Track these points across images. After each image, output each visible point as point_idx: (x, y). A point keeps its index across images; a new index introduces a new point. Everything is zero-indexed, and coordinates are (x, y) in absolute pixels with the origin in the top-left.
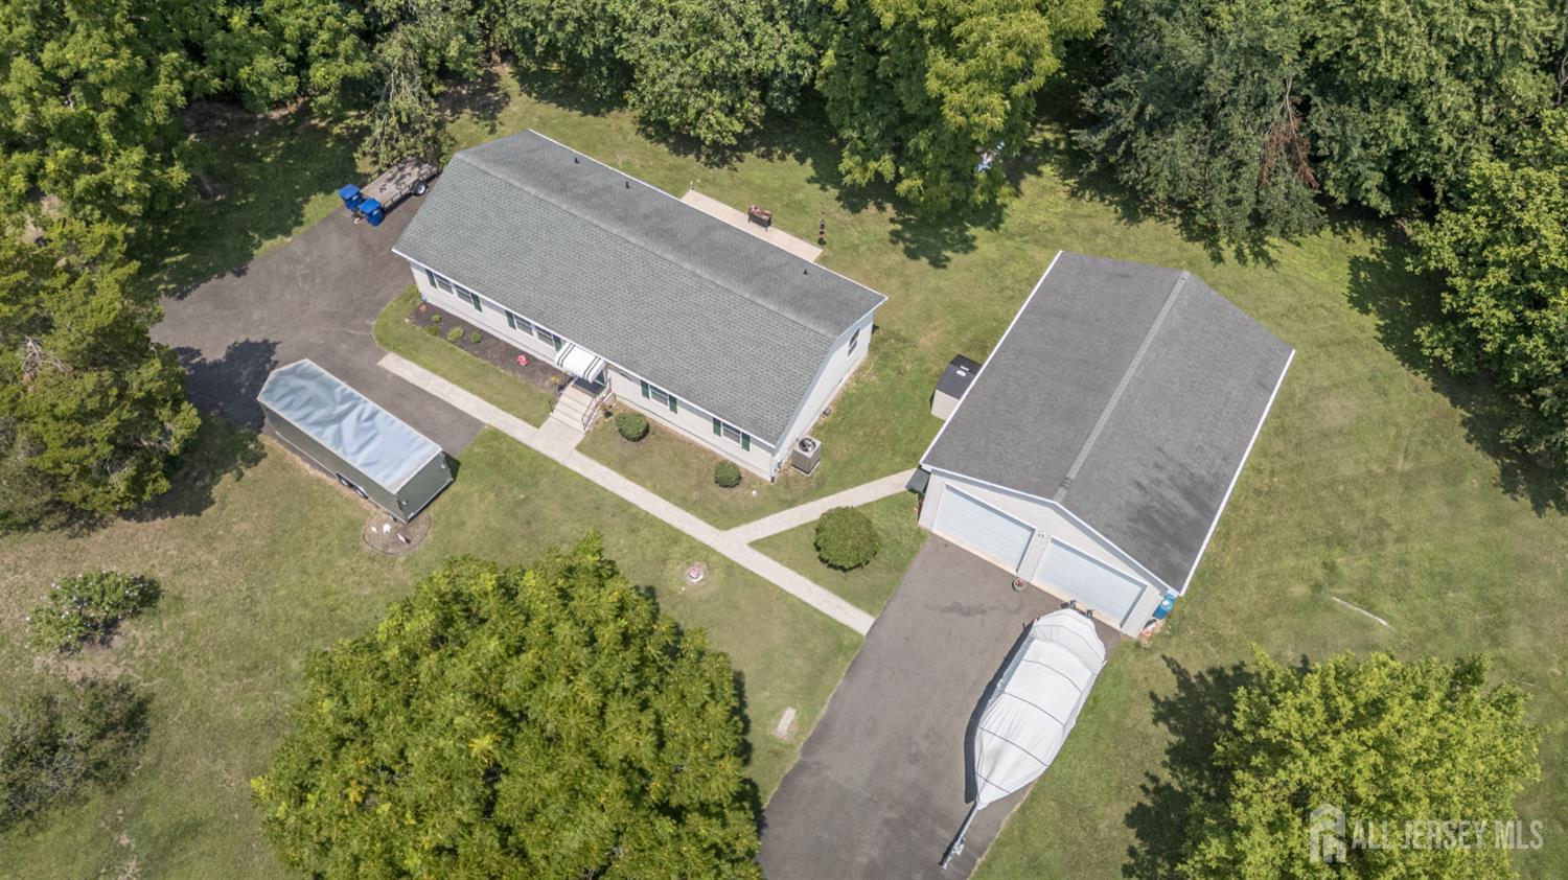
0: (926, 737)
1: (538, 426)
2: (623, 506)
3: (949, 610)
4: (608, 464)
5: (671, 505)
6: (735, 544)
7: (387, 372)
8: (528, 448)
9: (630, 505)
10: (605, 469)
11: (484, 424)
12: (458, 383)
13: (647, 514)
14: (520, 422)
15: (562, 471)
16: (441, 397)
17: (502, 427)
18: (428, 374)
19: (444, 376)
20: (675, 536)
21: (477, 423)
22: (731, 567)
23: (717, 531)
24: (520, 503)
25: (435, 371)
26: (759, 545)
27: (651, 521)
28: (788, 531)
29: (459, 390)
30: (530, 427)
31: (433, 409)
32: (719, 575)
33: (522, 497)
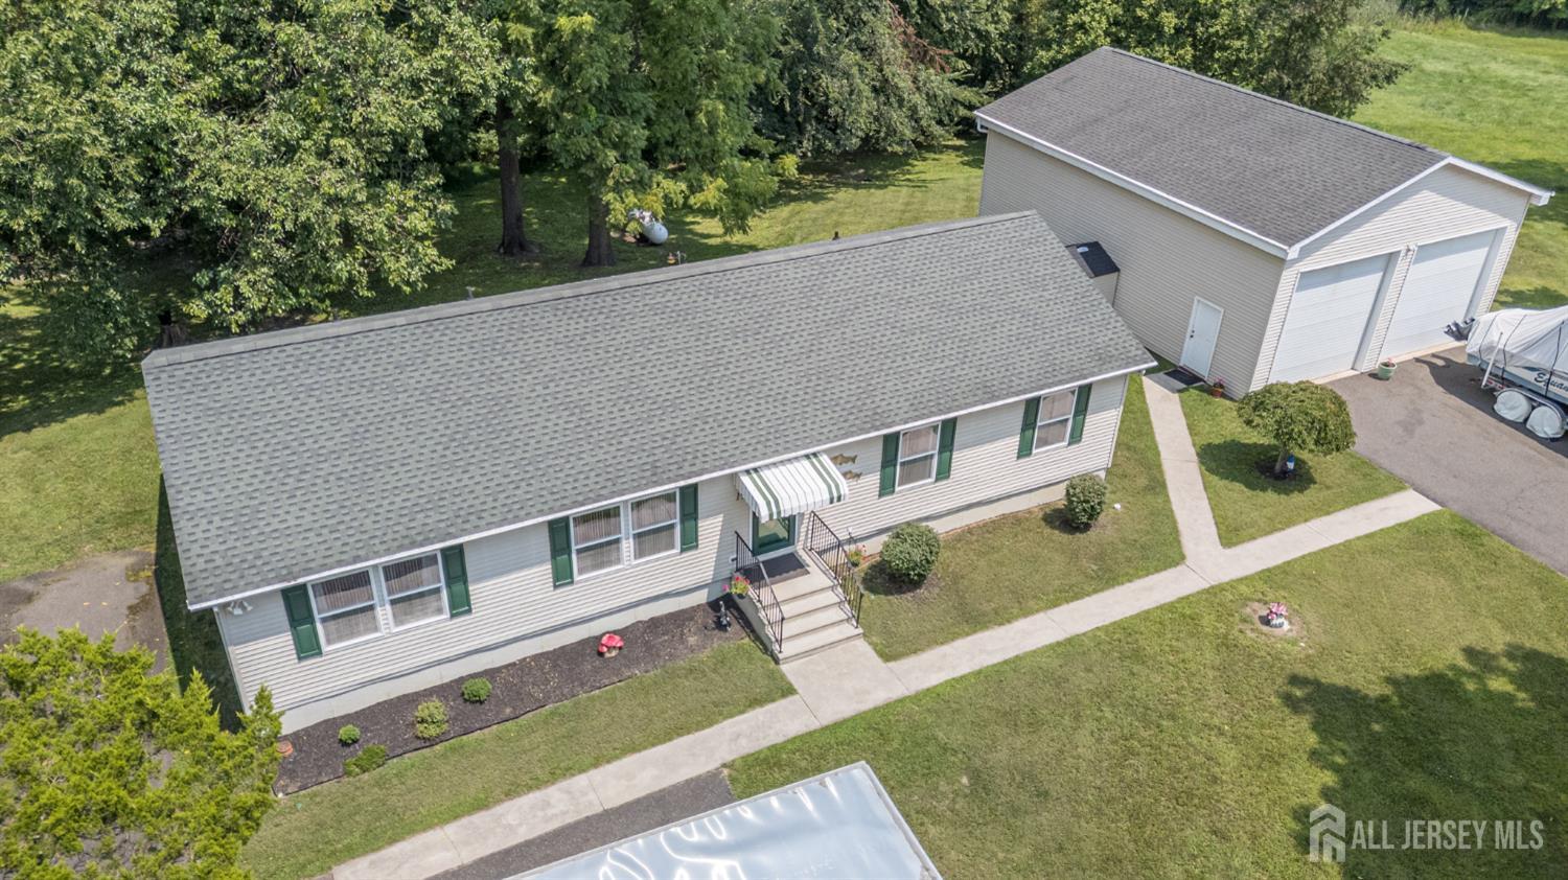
2: (1069, 649)
5: (1095, 597)
6: (1219, 559)
9: (1071, 641)
10: (962, 643)
13: (1101, 629)
14: (759, 715)
15: (940, 700)
16: (570, 819)
17: (746, 747)
18: (479, 818)
23: (1182, 568)
25: (480, 805)
26: (1230, 538)
27: (1122, 630)
30: (782, 702)
33: (965, 780)
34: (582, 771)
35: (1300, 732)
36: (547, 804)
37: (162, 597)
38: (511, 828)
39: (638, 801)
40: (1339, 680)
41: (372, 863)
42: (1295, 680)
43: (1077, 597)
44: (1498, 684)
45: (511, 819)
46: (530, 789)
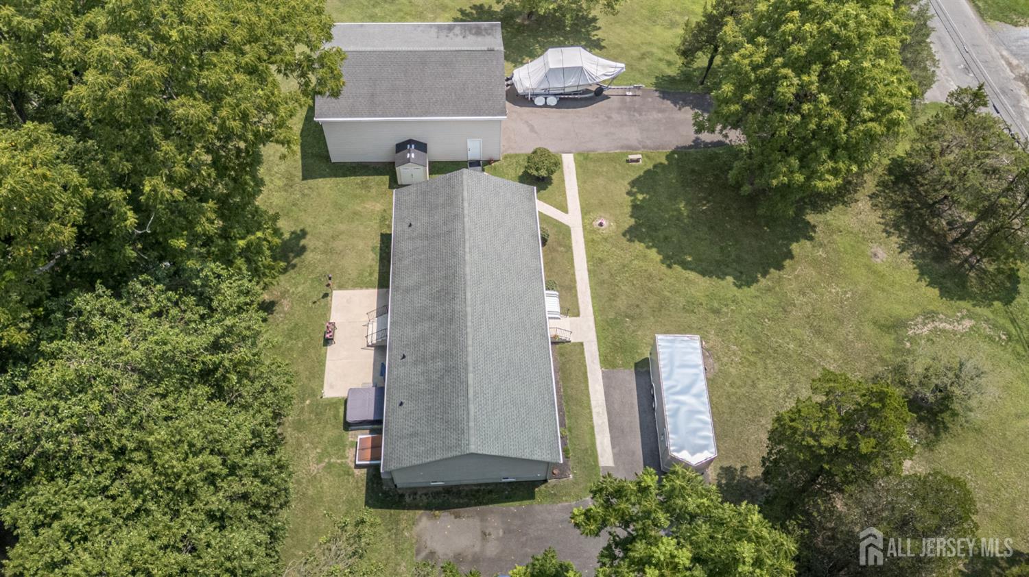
0: (597, 117)
1: (582, 344)
2: (592, 273)
3: (536, 133)
4: (576, 296)
5: (575, 255)
6: (573, 218)
7: (614, 455)
8: (598, 337)
9: (589, 271)
10: (579, 296)
11: (603, 372)
12: (589, 407)
13: (588, 262)
14: (587, 354)
15: (599, 311)
16: (605, 409)
17: (597, 361)
18: (596, 429)
19: (591, 419)
20: (590, 243)
21: (606, 377)
22: (585, 211)
23: (572, 229)
24: (632, 318)
25: (592, 428)
26: (564, 209)
27: (590, 258)
28: (548, 204)
29: (593, 403)
30: (585, 346)
31: (616, 406)
32: (592, 215)
34: (590, 401)
35: (639, 246)
36: (598, 413)
37: (454, 508)
38: (603, 423)
39: (605, 393)
40: (628, 227)
41: (602, 457)
42: (624, 235)
43: (572, 259)
44: (640, 197)
45: (600, 422)
46: (591, 415)
